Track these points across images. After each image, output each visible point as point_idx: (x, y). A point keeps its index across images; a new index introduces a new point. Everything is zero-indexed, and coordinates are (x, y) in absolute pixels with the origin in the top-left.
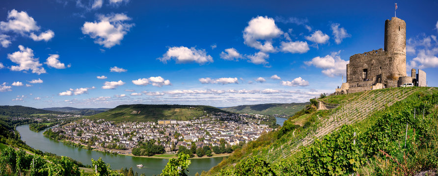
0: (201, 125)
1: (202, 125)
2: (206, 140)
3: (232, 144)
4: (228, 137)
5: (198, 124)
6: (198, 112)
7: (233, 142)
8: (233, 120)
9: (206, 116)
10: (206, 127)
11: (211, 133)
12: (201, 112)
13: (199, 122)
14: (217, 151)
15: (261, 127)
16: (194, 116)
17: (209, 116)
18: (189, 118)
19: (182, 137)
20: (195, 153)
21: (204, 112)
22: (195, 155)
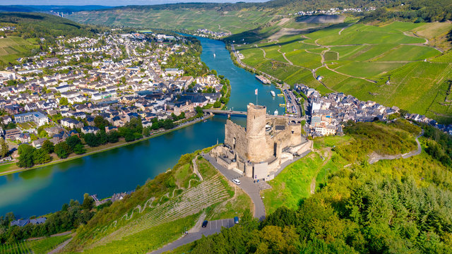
0: (41, 79)
1: (46, 79)
2: (65, 119)
3: (116, 123)
4: (108, 108)
5: (33, 75)
6: (24, 42)
7: (119, 119)
8: (109, 57)
9: (47, 50)
10: (54, 83)
11: (72, 99)
12: (32, 40)
13: (36, 71)
14: (93, 141)
15: (169, 75)
16: (20, 55)
17: (54, 52)
18: (7, 62)
19: (9, 120)
20: (51, 152)
21: (40, 43)
22: (53, 155)
